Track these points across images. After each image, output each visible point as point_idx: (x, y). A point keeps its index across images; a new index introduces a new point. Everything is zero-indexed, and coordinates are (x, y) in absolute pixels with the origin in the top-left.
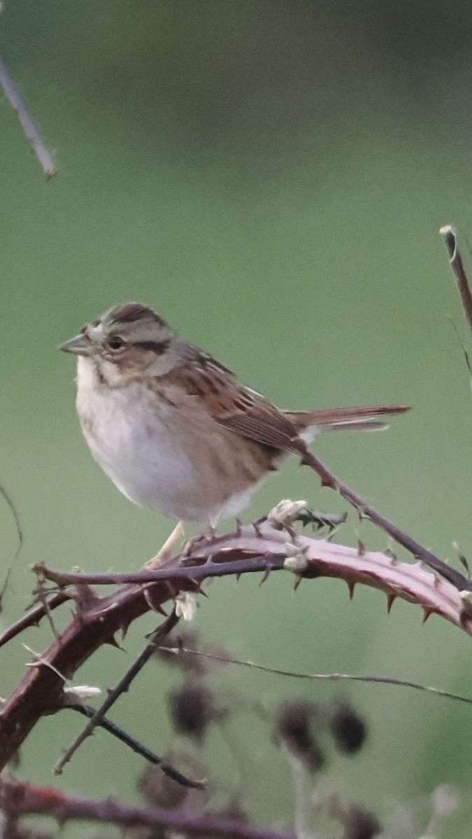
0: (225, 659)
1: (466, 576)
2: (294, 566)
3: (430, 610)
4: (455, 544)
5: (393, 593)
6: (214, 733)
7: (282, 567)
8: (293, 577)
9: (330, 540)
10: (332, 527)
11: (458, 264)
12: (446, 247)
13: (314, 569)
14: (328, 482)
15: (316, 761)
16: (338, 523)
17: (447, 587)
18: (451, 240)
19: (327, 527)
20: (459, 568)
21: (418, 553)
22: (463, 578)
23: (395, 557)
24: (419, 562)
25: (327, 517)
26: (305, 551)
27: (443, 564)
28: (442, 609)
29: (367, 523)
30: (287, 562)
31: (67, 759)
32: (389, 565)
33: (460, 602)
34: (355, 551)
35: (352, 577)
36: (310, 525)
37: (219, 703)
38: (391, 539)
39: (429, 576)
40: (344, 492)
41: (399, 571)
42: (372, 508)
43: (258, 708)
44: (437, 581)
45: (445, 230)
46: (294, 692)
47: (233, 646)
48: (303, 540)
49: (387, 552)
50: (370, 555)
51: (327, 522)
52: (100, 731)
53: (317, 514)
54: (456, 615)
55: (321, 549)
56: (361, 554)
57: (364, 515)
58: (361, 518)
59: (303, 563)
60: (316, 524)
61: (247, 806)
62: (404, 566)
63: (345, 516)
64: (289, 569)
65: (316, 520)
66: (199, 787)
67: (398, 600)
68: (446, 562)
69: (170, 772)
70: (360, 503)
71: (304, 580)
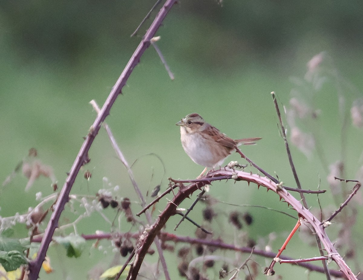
0: (216, 201)
1: (278, 180)
2: (235, 178)
3: (269, 189)
4: (275, 172)
5: (259, 185)
6: (214, 220)
7: (231, 178)
8: (234, 181)
9: (243, 171)
10: (244, 168)
11: (276, 101)
12: (272, 97)
13: (239, 179)
14: (243, 156)
15: (240, 226)
16: (245, 167)
17: (273, 183)
18: (273, 95)
19: (242, 168)
20: (276, 178)
21: (266, 174)
22: (277, 181)
23: (260, 175)
24: (266, 177)
25: (243, 165)
26: (237, 174)
27: (272, 177)
28: (272, 188)
29: (253, 167)
30: (232, 177)
31: (177, 227)
32: (258, 177)
33: (276, 187)
34: (250, 174)
35: (249, 181)
36: (238, 167)
37: (215, 212)
38: (259, 171)
39: (269, 180)
40: (247, 159)
41: (261, 179)
42: (254, 163)
43: (225, 214)
44: (270, 181)
45: (272, 93)
46: (234, 209)
47: (218, 198)
48: (236, 171)
49: (258, 174)
50: (253, 175)
51: (243, 167)
52: (185, 219)
53: (240, 165)
54: (275, 190)
55: (241, 174)
56: (251, 174)
57: (252, 165)
58: (251, 165)
59: (236, 177)
60: (240, 167)
61: (222, 238)
62: (262, 178)
63: (247, 165)
64: (233, 179)
65: (240, 166)
66: (211, 234)
67: (260, 186)
68: (273, 176)
69: (203, 230)
70: (251, 162)
71: (237, 181)
